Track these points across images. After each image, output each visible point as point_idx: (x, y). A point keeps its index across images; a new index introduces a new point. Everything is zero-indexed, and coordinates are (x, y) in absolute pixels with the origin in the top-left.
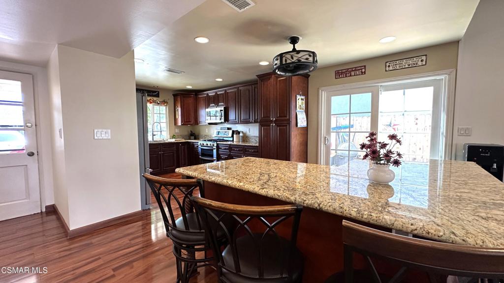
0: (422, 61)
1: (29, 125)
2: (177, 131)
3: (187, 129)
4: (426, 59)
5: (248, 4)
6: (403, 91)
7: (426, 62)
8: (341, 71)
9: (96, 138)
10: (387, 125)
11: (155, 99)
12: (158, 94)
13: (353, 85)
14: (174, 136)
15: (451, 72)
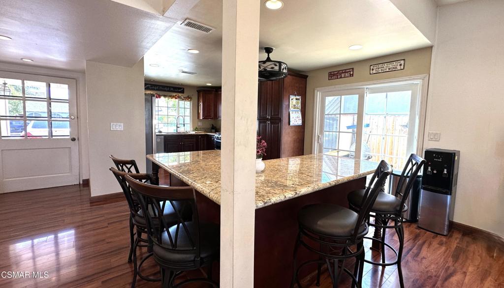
0: (401, 65)
1: (73, 117)
2: (200, 124)
3: (209, 123)
4: (404, 64)
5: (210, 30)
6: (385, 93)
7: (404, 66)
8: (333, 73)
9: (112, 129)
10: (403, 126)
11: (180, 95)
12: (184, 90)
13: (343, 86)
14: (196, 128)
15: (425, 77)
